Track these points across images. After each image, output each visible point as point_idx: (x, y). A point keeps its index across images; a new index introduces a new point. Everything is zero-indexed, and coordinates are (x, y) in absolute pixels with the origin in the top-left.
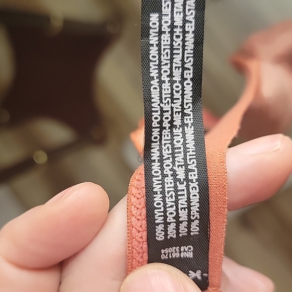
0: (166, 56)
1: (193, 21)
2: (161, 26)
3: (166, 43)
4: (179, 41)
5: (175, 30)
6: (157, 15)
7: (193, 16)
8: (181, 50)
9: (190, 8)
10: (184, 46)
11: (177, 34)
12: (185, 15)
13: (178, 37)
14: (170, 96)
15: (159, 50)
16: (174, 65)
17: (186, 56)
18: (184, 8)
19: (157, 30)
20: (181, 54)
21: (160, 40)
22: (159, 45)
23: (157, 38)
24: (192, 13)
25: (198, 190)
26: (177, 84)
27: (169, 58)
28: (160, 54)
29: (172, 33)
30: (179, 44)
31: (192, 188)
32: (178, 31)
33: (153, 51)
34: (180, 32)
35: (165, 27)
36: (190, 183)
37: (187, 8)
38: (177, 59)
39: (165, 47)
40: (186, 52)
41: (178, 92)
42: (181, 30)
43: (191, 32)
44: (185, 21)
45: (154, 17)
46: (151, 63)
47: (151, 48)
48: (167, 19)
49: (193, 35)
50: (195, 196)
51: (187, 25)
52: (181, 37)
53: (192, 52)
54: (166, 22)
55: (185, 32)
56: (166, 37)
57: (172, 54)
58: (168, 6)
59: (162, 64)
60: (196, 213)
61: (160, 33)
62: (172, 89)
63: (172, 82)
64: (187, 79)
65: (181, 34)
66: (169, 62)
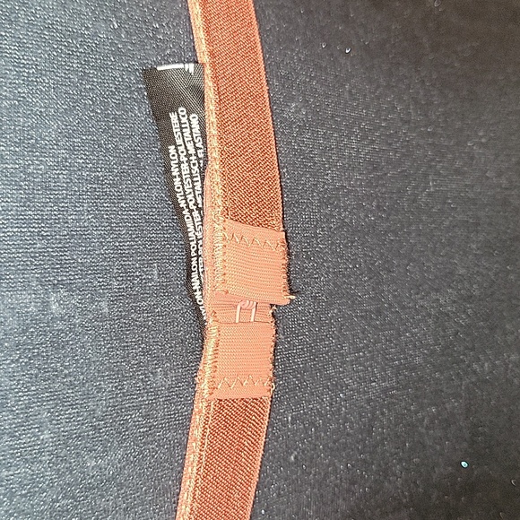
0: (188, 185)
1: (202, 147)
2: (179, 156)
3: (186, 172)
4: (196, 168)
5: (190, 159)
6: (174, 147)
7: (201, 143)
8: (199, 177)
9: (197, 135)
11: (194, 162)
12: (195, 143)
13: (194, 164)
14: (201, 223)
15: (182, 181)
18: (192, 137)
19: (177, 161)
21: (180, 171)
22: (181, 175)
23: (178, 169)
24: (199, 140)
27: (191, 186)
28: (183, 185)
29: (189, 161)
30: (197, 172)
32: (193, 159)
33: (177, 182)
34: (195, 160)
35: (183, 158)
37: (194, 136)
39: (186, 177)
42: (196, 158)
44: (196, 149)
45: (172, 149)
46: (177, 195)
47: (174, 180)
48: (181, 149)
51: (198, 152)
52: (197, 165)
54: (182, 152)
56: (185, 166)
57: (193, 182)
58: (179, 136)
59: (187, 193)
61: (180, 163)
65: (196, 162)
66: (191, 190)
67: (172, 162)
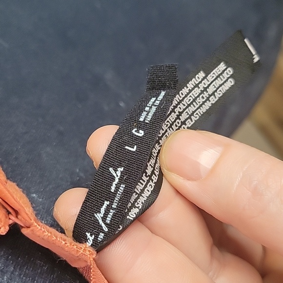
0: (188, 100)
1: (217, 98)
2: (200, 82)
3: (194, 94)
4: (202, 100)
5: (205, 92)
6: (204, 76)
7: (220, 96)
8: (198, 106)
9: (222, 90)
10: (201, 106)
11: (204, 96)
12: (216, 91)
13: (203, 98)
14: (171, 123)
15: (188, 94)
16: (187, 110)
17: (197, 112)
18: (219, 87)
19: (197, 83)
20: (196, 108)
21: (193, 89)
22: (190, 91)
23: (193, 87)
24: (220, 94)
25: (152, 189)
26: (180, 122)
27: (189, 103)
28: (186, 96)
29: (202, 92)
30: (200, 102)
31: (150, 185)
32: (206, 95)
33: (185, 91)
34: (206, 97)
35: (202, 86)
36: (151, 181)
37: (220, 89)
38: (192, 109)
39: (192, 96)
40: (199, 110)
41: (176, 126)
42: (207, 96)
43: (211, 103)
44: (213, 94)
45: (201, 75)
46: (178, 95)
47: (185, 88)
48: (206, 83)
49: (210, 105)
50: (149, 191)
51: (212, 97)
52: (204, 100)
53: (202, 113)
54: (204, 83)
55: (208, 99)
56: (197, 91)
57: (192, 103)
58: (213, 77)
59: (182, 102)
60: (140, 203)
61: (197, 86)
62: (175, 121)
63: (178, 117)
64: (186, 125)
65: (205, 98)
66: (186, 105)
67: (194, 79)
